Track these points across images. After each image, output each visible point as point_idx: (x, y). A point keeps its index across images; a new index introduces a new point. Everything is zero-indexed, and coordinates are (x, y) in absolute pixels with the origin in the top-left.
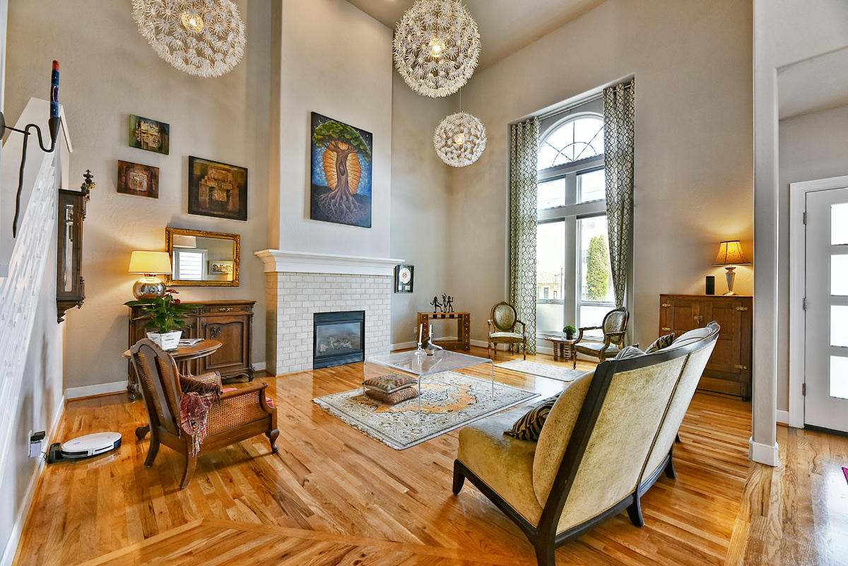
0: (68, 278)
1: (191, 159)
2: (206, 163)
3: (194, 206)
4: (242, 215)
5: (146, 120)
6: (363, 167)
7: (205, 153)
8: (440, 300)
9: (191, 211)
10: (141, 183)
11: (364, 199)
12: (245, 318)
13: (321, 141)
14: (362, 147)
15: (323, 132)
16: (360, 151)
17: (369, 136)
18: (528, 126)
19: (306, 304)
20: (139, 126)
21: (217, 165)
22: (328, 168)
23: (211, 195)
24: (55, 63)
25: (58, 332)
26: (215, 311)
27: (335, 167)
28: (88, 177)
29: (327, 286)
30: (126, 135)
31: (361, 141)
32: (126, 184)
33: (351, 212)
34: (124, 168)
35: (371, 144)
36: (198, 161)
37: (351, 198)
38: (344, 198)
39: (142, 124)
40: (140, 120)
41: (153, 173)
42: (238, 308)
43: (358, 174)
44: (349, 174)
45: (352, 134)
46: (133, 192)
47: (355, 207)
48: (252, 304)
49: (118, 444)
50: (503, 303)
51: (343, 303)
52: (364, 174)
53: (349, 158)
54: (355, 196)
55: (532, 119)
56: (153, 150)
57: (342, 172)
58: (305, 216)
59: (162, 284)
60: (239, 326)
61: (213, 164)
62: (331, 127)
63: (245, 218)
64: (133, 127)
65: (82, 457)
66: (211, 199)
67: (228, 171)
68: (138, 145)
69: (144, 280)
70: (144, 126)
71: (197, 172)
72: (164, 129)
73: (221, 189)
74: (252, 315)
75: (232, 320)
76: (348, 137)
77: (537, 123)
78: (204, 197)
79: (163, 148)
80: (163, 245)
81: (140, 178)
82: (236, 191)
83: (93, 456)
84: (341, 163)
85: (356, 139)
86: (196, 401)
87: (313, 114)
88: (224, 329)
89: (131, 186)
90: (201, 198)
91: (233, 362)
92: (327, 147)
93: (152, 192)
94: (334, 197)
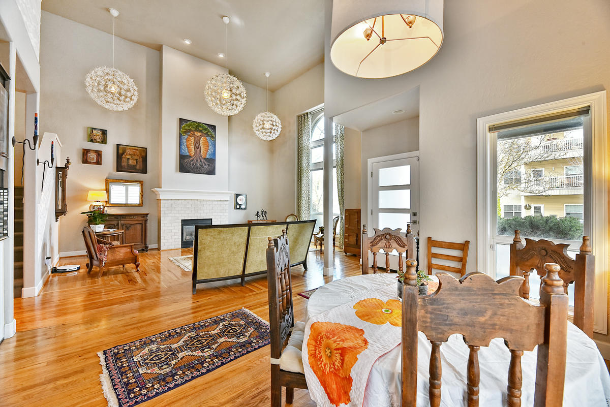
0: (60, 203)
1: (118, 145)
2: (125, 147)
3: (119, 168)
4: (144, 171)
5: (95, 129)
6: (210, 144)
7: (125, 141)
8: (260, 213)
9: (118, 170)
10: (93, 158)
11: (212, 161)
12: (144, 221)
13: (185, 132)
14: (209, 133)
15: (186, 128)
16: (208, 136)
17: (214, 127)
18: (306, 117)
19: (177, 215)
20: (92, 132)
21: (130, 147)
22: (189, 146)
23: (128, 162)
24: (52, 142)
25: (56, 226)
26: (128, 218)
27: (193, 145)
28: (68, 160)
29: (190, 206)
30: (86, 136)
31: (210, 130)
32: (86, 159)
33: (203, 167)
34: (86, 152)
35: (215, 131)
36: (121, 146)
37: (203, 160)
38: (199, 160)
39: (94, 131)
40: (93, 129)
41: (99, 154)
42: (139, 217)
43: (207, 148)
44: (202, 148)
45: (203, 127)
46: (90, 163)
47: (205, 165)
48: (147, 215)
49: (79, 268)
50: (292, 215)
51: (198, 215)
52: (211, 147)
53: (201, 139)
54: (205, 159)
55: (307, 114)
56: (99, 142)
57: (197, 147)
58: (176, 171)
59: (103, 205)
60: (140, 225)
61: (129, 147)
62: (190, 125)
63: (146, 172)
64: (89, 133)
65: (65, 271)
66: (128, 164)
67: (137, 150)
68: (92, 141)
69: (94, 204)
70: (94, 132)
71: (120, 152)
72: (104, 132)
73: (133, 159)
74: (147, 220)
75: (137, 222)
76: (201, 129)
77: (310, 116)
78: (124, 164)
79: (104, 141)
80: (104, 187)
81: (93, 156)
82: (141, 159)
83: (68, 271)
84: (197, 142)
85: (206, 129)
86: (102, 247)
87: (180, 119)
88: (133, 226)
89: (89, 161)
90: (123, 164)
91: (137, 242)
92: (189, 135)
93: (99, 162)
94: (193, 160)
